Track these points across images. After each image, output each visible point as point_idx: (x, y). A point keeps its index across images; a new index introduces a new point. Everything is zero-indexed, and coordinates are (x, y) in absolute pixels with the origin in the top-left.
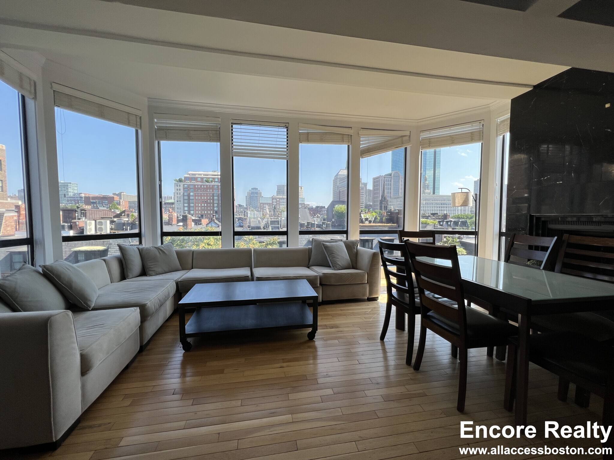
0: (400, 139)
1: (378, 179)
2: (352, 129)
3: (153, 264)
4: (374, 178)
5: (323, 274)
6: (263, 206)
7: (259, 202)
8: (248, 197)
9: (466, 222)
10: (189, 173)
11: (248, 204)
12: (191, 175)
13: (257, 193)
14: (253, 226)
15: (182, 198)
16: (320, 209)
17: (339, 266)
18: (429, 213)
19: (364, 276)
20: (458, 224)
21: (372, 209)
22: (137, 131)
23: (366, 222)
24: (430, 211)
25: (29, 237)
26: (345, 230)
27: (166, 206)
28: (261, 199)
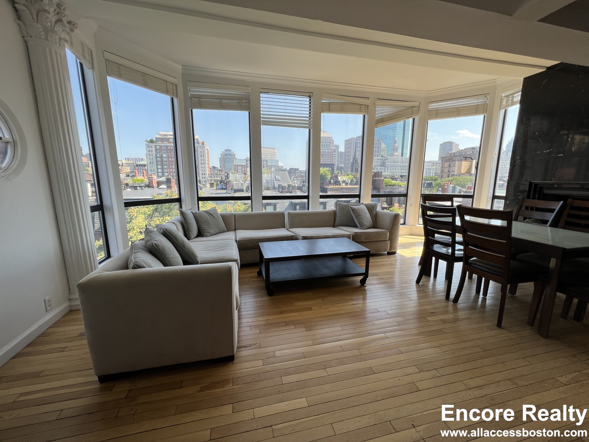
0: (411, 110)
1: (350, 141)
2: (369, 100)
3: (207, 226)
4: (346, 140)
5: (355, 233)
6: (237, 168)
7: (233, 164)
8: (222, 158)
9: (431, 184)
10: (160, 133)
11: (222, 166)
12: (162, 135)
13: (230, 155)
14: (236, 188)
15: (155, 159)
16: (294, 171)
17: (366, 226)
18: (398, 175)
19: (387, 234)
21: (344, 171)
22: (172, 99)
23: (344, 184)
24: (398, 173)
25: (99, 203)
26: (358, 193)
27: (138, 168)
28: (235, 161)
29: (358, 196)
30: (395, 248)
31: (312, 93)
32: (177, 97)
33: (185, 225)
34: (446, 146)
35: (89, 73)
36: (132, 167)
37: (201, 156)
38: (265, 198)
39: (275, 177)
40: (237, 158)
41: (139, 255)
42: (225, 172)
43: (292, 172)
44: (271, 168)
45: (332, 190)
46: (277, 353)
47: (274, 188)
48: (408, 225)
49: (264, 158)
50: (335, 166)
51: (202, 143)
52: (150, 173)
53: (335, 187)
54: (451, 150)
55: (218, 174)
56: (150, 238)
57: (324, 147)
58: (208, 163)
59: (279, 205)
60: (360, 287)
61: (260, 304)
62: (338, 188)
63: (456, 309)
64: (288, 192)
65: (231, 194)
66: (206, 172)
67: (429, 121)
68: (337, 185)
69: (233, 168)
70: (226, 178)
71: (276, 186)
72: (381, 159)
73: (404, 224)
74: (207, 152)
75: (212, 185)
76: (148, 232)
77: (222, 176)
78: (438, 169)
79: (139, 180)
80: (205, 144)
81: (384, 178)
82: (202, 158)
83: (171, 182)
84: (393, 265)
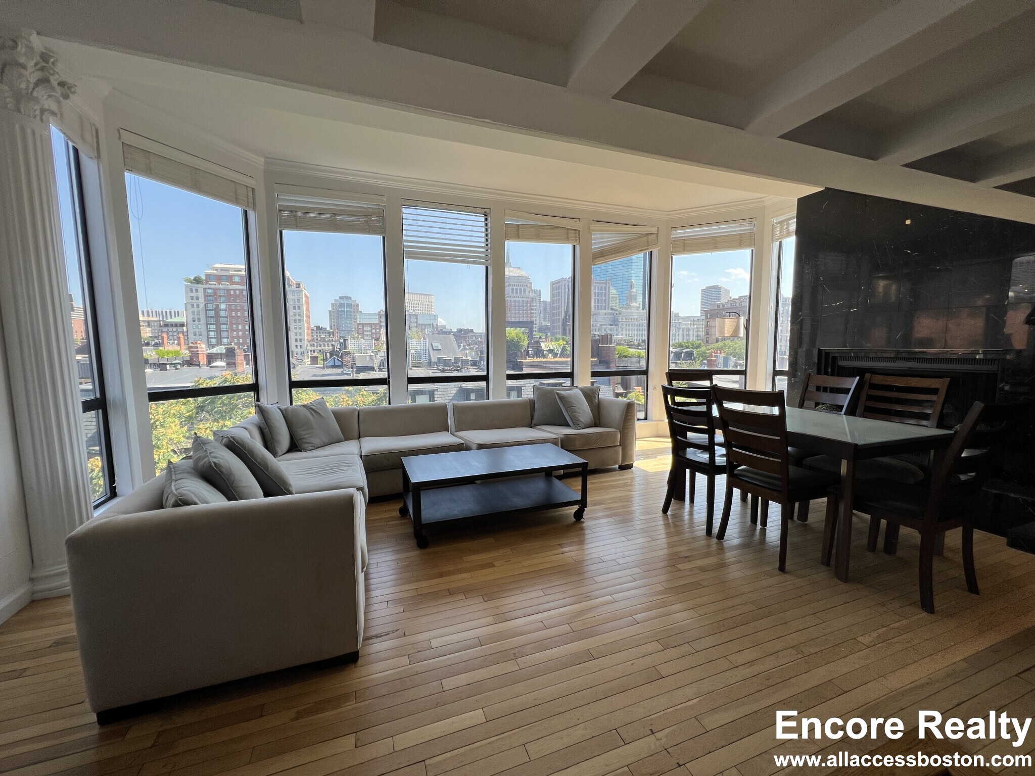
0: (645, 238)
1: (559, 284)
2: (580, 222)
3: (306, 432)
4: (552, 282)
5: (566, 436)
6: (363, 329)
7: (355, 322)
8: (333, 312)
9: (692, 353)
10: (216, 266)
11: (334, 325)
12: (219, 270)
13: (349, 306)
14: (360, 365)
15: (203, 313)
16: (465, 334)
18: (639, 340)
19: (616, 435)
20: (681, 357)
21: (551, 335)
22: (246, 212)
23: (550, 355)
24: (640, 336)
25: (98, 395)
26: (569, 371)
27: (168, 330)
28: (358, 316)
29: (570, 375)
30: (631, 458)
31: (490, 209)
32: (254, 209)
33: (266, 431)
34: (711, 293)
35: (90, 167)
36: (156, 328)
37: (294, 308)
38: (412, 381)
39: (432, 344)
40: (361, 312)
41: (184, 483)
42: (340, 337)
43: (462, 335)
44: (425, 329)
45: (531, 365)
46: (434, 643)
47: (430, 364)
48: (652, 421)
49: (412, 311)
50: (536, 324)
51: (297, 284)
52: (192, 338)
53: (535, 360)
54: (719, 299)
55: (327, 340)
56: (204, 453)
57: (517, 293)
58: (307, 321)
59: (439, 393)
60: (575, 524)
61: (405, 563)
62: (541, 361)
63: (721, 549)
64: (454, 370)
65: (350, 375)
66: (303, 336)
67: (674, 257)
68: (540, 357)
69: (355, 328)
70: (341, 346)
71: (434, 359)
72: (610, 314)
73: (646, 419)
74: (306, 301)
75: (314, 360)
76: (199, 442)
77: (333, 343)
78: (701, 330)
79: (170, 352)
80: (302, 287)
81: (616, 345)
82: (297, 311)
83: (235, 356)
84: (628, 486)
